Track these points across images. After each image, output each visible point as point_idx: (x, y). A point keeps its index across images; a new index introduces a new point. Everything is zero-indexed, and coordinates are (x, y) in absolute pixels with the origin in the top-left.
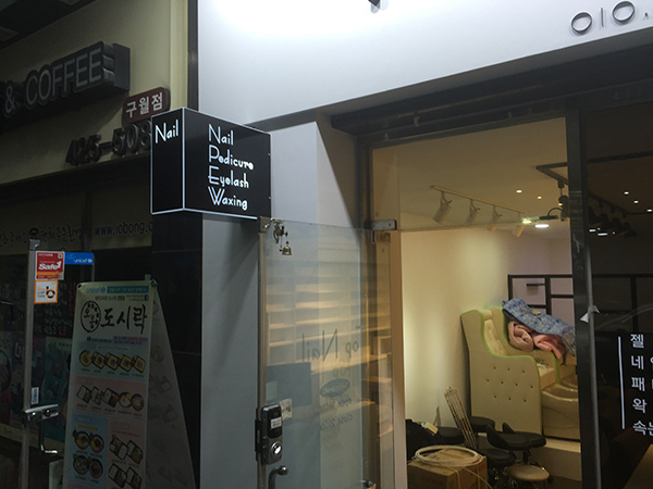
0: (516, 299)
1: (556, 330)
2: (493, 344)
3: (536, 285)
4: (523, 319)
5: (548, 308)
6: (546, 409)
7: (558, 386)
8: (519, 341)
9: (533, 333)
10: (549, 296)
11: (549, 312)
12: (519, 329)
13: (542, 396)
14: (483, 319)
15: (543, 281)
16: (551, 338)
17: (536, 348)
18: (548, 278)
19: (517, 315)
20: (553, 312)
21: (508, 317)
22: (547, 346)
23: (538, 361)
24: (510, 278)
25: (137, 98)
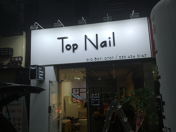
0: (73, 93)
1: (81, 99)
2: (70, 102)
3: (77, 90)
4: (75, 97)
5: (79, 95)
6: (79, 113)
7: (81, 109)
8: (75, 101)
9: (77, 99)
10: (79, 92)
11: (79, 96)
12: (75, 99)
13: (79, 111)
14: (68, 97)
15: (78, 89)
16: (80, 100)
17: (77, 102)
18: (79, 89)
19: (74, 96)
20: (80, 95)
21: (72, 97)
22: (79, 102)
23: (78, 105)
24: (72, 89)
25: (15, 58)
